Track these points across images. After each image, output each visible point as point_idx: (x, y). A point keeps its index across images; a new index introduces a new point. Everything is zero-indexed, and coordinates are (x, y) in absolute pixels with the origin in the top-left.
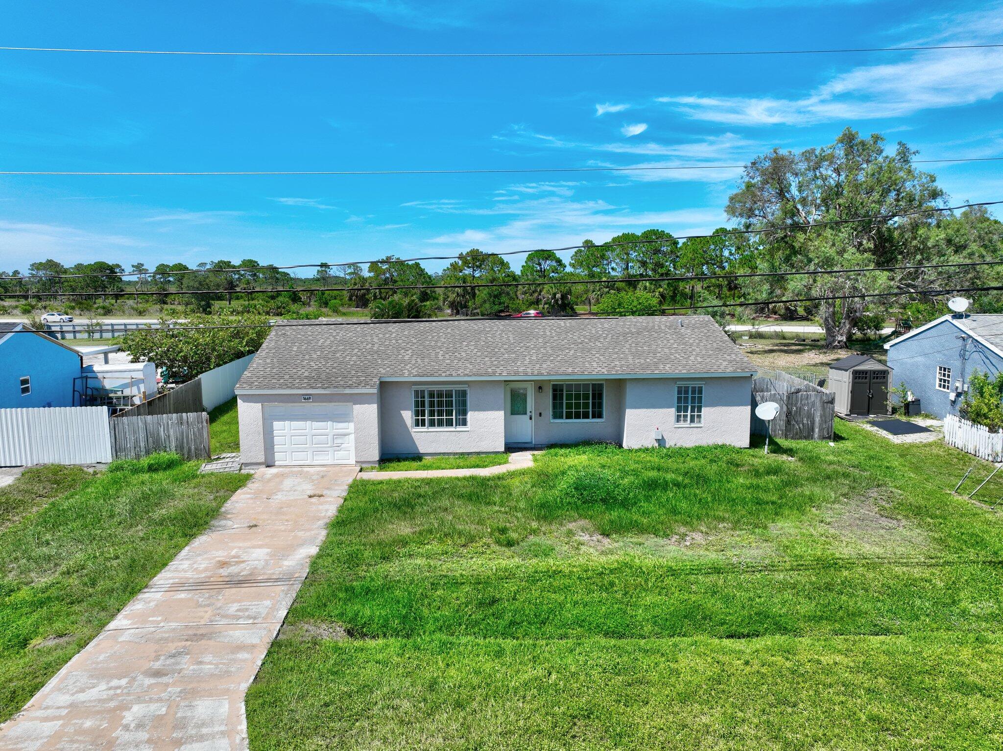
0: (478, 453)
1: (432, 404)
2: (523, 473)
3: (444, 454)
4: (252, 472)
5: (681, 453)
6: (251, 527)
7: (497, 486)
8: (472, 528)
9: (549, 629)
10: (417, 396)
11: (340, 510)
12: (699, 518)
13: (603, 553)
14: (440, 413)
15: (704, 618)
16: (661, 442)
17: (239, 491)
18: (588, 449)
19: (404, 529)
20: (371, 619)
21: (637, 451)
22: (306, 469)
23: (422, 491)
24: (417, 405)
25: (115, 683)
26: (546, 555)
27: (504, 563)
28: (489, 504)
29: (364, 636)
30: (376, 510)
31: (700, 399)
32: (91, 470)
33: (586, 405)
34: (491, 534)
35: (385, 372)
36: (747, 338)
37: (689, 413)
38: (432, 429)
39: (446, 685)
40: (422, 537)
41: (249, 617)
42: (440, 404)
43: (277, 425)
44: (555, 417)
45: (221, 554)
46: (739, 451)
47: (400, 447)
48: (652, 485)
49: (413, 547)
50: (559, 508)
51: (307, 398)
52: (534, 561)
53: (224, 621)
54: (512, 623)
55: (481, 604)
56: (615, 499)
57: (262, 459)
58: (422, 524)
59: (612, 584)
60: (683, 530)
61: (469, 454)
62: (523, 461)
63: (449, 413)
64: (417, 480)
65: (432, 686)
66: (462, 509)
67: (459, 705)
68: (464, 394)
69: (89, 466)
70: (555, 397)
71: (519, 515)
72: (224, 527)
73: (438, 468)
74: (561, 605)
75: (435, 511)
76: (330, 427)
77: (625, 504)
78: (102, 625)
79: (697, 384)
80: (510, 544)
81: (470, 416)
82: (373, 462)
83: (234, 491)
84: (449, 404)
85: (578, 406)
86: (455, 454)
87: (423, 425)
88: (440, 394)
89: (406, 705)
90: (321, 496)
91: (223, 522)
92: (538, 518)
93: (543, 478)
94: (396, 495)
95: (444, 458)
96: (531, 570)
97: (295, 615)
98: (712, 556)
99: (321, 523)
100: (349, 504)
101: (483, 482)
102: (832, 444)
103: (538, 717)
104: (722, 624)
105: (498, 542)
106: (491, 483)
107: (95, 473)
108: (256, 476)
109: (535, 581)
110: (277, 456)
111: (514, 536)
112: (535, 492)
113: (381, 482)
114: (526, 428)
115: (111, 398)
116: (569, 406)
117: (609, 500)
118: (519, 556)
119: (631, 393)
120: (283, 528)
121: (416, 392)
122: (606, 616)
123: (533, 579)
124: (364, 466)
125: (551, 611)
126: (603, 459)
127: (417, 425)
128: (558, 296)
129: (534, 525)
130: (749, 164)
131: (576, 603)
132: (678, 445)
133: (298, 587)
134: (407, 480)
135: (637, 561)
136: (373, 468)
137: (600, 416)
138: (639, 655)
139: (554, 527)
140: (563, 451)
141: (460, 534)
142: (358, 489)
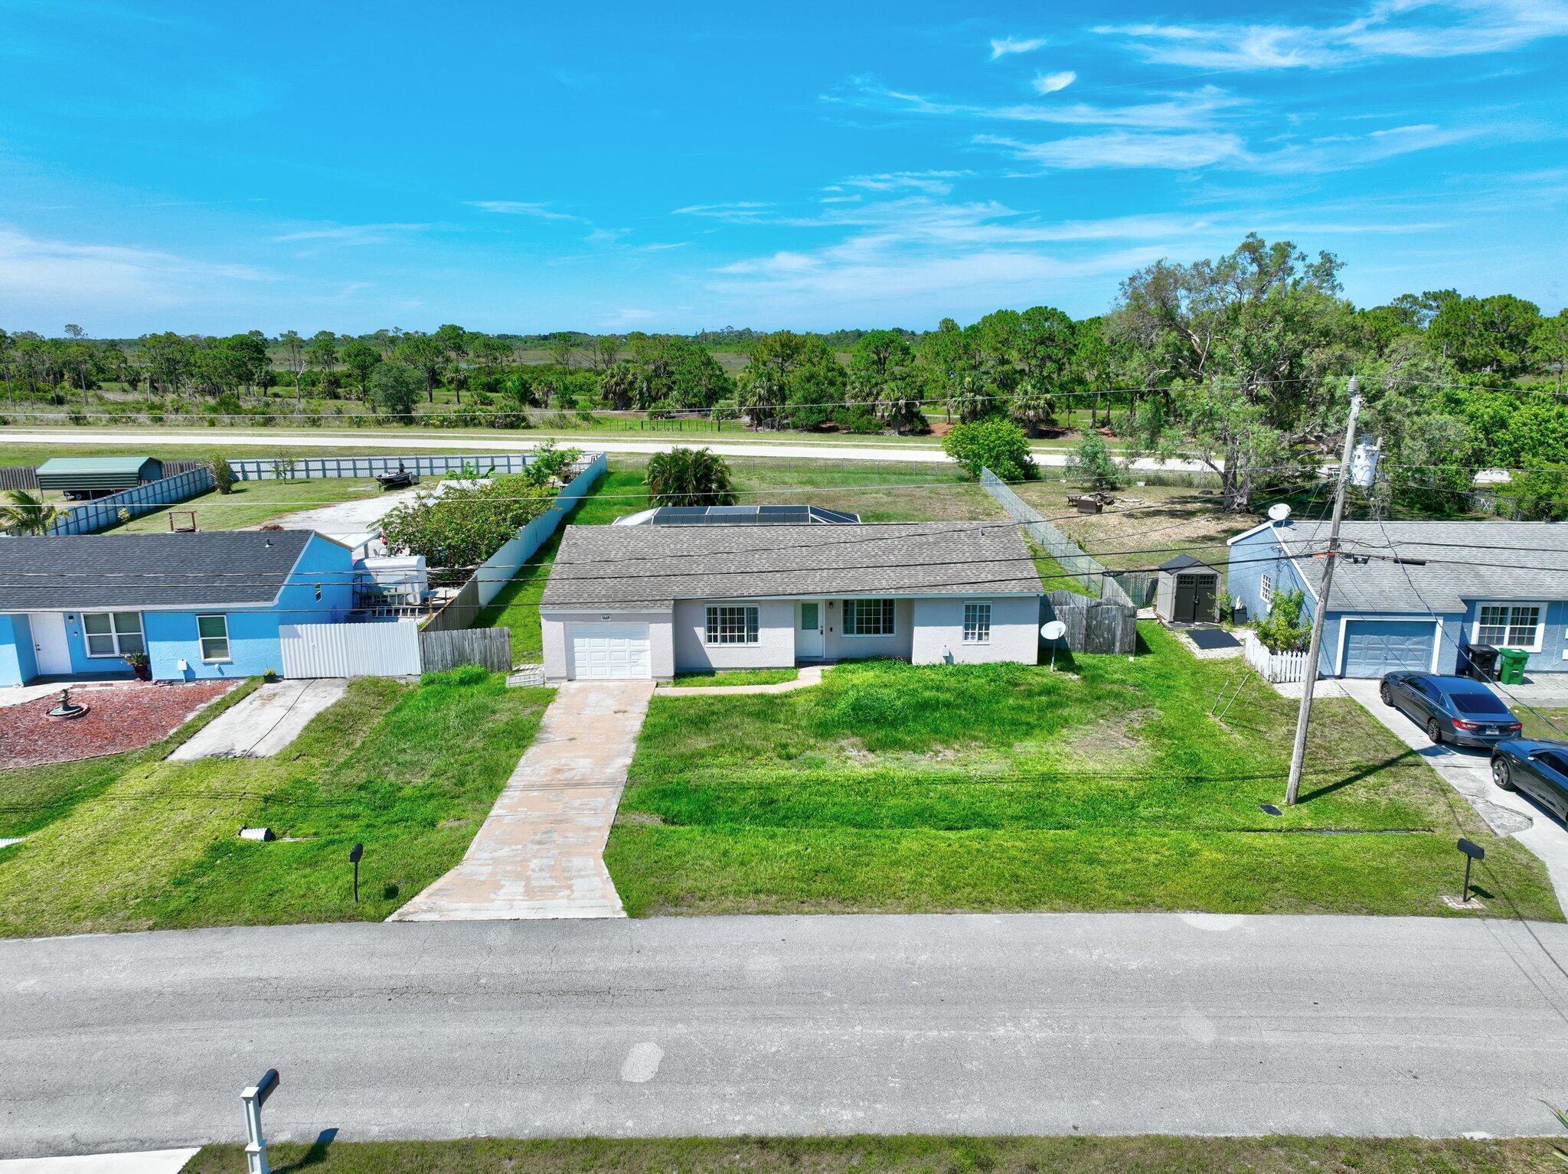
0: (769, 668)
1: (724, 621)
2: (808, 691)
3: (736, 669)
4: (556, 686)
5: (967, 671)
6: (571, 740)
7: (783, 704)
8: (759, 744)
9: (812, 822)
10: (709, 613)
11: (645, 725)
12: (956, 737)
13: (865, 766)
14: (732, 630)
15: (930, 816)
16: (949, 659)
17: (550, 706)
18: (876, 664)
19: (701, 743)
20: (679, 811)
21: (925, 667)
22: (605, 684)
23: (715, 708)
24: (709, 622)
25: (514, 847)
26: (818, 767)
27: (782, 773)
28: (773, 721)
29: (673, 823)
30: (675, 726)
31: (988, 617)
32: (403, 682)
33: (877, 621)
34: (774, 749)
35: (678, 589)
36: (1142, 484)
37: (977, 631)
38: (724, 645)
39: (734, 854)
40: (717, 750)
41: (590, 809)
42: (732, 621)
43: (577, 642)
44: (846, 631)
45: (554, 763)
46: (1024, 669)
47: (693, 662)
48: (925, 706)
49: (709, 760)
50: (835, 726)
51: (606, 617)
52: (808, 772)
53: (573, 812)
54: (785, 817)
55: (762, 804)
56: (886, 718)
57: (564, 674)
58: (716, 740)
59: (866, 791)
60: (939, 747)
61: (760, 669)
62: (812, 677)
63: (741, 630)
64: (711, 697)
65: (725, 854)
66: (751, 726)
67: (742, 864)
68: (755, 611)
69: (401, 678)
70: (846, 612)
71: (800, 732)
72: (548, 740)
73: (730, 684)
74: (824, 806)
75: (727, 727)
76: (626, 644)
77: (893, 724)
78: (486, 813)
79: (985, 603)
80: (789, 757)
81: (762, 632)
82: (669, 678)
83: (546, 706)
84: (741, 621)
85: (868, 621)
86: (746, 669)
87: (716, 640)
88: (732, 611)
89: (708, 863)
90: (625, 712)
91: (545, 736)
92: (816, 736)
93: (826, 696)
94: (692, 711)
95: (736, 674)
96: (804, 779)
97: (624, 808)
98: (956, 770)
99: (630, 737)
100: (651, 720)
101: (770, 700)
102: (1131, 659)
103: (793, 872)
104: (943, 821)
105: (780, 757)
106: (778, 701)
107: (408, 685)
108: (561, 690)
109: (805, 788)
110: (578, 671)
111: (793, 751)
112: (817, 711)
113: (677, 699)
114: (816, 641)
115: (386, 597)
116: (860, 621)
117: (880, 721)
118: (796, 767)
119: (918, 612)
120: (598, 741)
121: (709, 610)
122: (856, 814)
123: (804, 786)
124: (660, 681)
125: (816, 809)
126: (888, 678)
127: (710, 641)
128: (902, 402)
129: (812, 741)
130: (1127, 281)
131: (835, 804)
132: (966, 662)
133: (622, 789)
134: (701, 697)
135: (891, 773)
136: (668, 683)
137: (891, 631)
138: (872, 839)
139: (828, 744)
140: (851, 667)
141: (748, 748)
142: (657, 705)
